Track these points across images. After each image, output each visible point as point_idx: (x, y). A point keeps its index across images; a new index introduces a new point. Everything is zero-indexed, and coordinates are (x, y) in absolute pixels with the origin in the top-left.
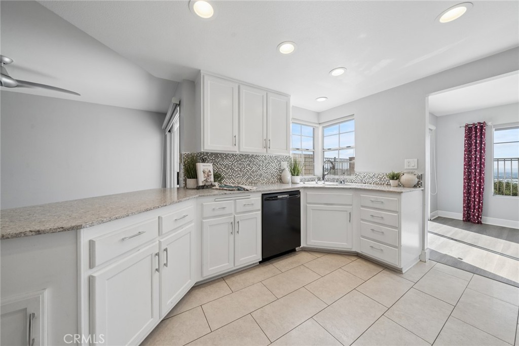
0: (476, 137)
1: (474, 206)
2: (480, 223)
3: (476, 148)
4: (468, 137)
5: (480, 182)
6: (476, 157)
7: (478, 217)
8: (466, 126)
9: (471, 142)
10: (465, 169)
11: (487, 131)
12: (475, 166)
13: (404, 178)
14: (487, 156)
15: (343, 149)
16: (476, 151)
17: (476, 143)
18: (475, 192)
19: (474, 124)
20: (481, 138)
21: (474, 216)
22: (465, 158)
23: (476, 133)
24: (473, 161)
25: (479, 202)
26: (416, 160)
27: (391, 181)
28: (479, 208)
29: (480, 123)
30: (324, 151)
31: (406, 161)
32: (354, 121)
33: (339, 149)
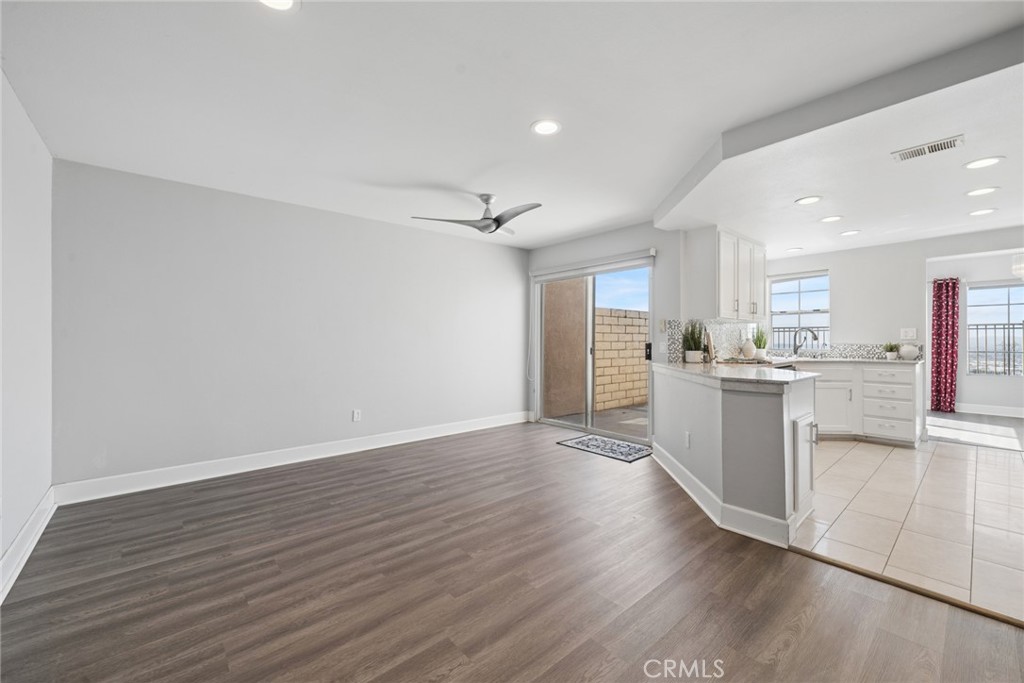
0: (947, 297)
1: (945, 389)
2: (952, 411)
3: (947, 312)
4: (938, 297)
5: (953, 357)
6: (947, 324)
7: (950, 403)
8: (935, 282)
9: (941, 303)
10: (933, 339)
11: (960, 291)
12: (947, 335)
13: (904, 350)
14: (960, 323)
15: (806, 313)
16: (947, 316)
17: (947, 305)
18: (946, 370)
19: (945, 281)
20: (954, 298)
21: (945, 402)
22: (933, 325)
23: (948, 292)
24: (944, 329)
25: (952, 384)
26: (915, 330)
27: (888, 354)
28: (951, 391)
29: (952, 279)
30: (773, 314)
31: (902, 330)
32: (828, 277)
33: (800, 313)
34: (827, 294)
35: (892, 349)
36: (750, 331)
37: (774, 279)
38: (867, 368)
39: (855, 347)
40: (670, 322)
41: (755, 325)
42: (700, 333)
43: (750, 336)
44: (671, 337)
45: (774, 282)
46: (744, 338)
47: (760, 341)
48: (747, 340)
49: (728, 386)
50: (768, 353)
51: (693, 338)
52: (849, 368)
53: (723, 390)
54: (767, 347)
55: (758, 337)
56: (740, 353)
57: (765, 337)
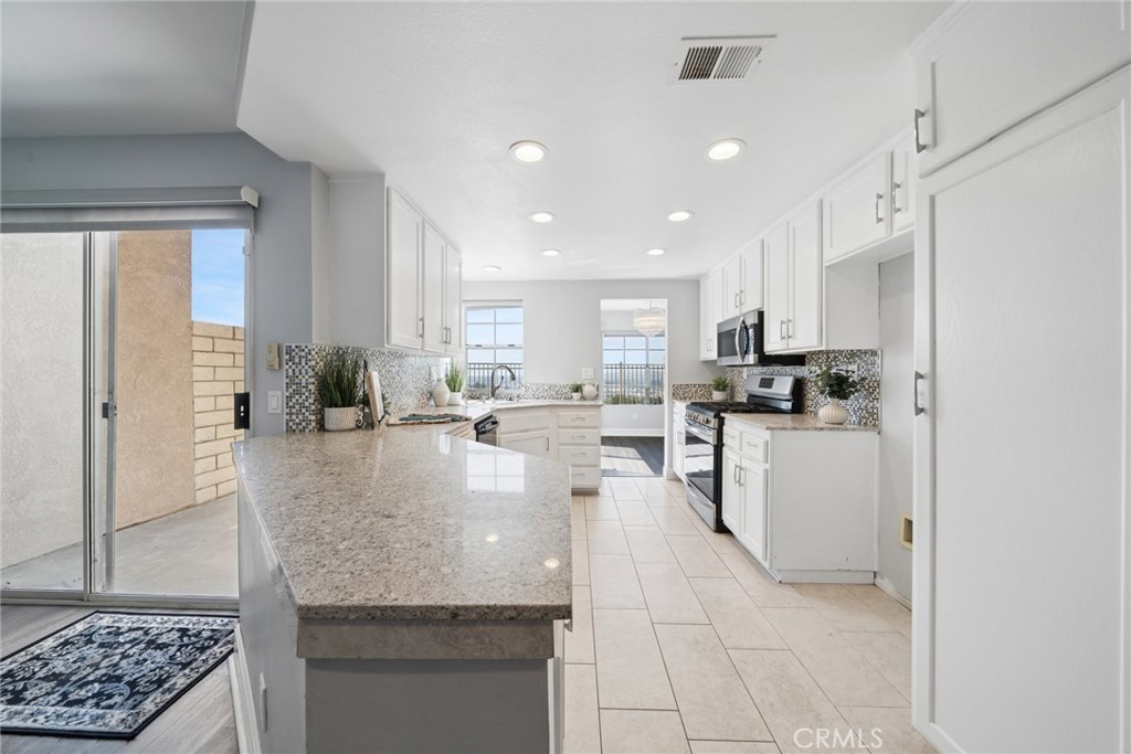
13: (587, 389)
15: (502, 348)
26: (592, 369)
27: (574, 394)
30: (468, 347)
31: (584, 369)
32: (522, 309)
33: (495, 348)
34: (521, 326)
35: (578, 389)
36: (442, 369)
37: (471, 305)
38: (563, 413)
39: (546, 387)
40: (289, 351)
41: (448, 360)
42: (355, 373)
43: (443, 376)
44: (292, 380)
45: (469, 309)
46: (435, 378)
47: (455, 383)
48: (439, 380)
49: (329, 641)
50: (463, 397)
51: (338, 384)
52: (545, 413)
53: (313, 664)
54: (462, 389)
55: (452, 376)
56: (429, 399)
57: (460, 377)
